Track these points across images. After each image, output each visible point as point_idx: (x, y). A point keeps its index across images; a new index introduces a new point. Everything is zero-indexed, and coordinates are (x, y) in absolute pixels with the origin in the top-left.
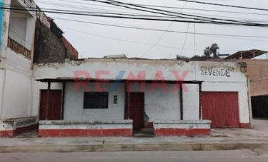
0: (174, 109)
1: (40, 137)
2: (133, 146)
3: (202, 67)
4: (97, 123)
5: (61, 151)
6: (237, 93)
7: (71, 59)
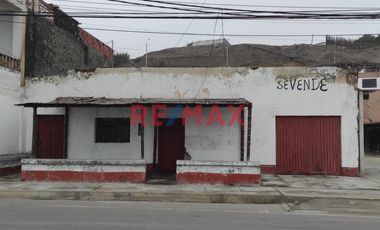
0: (229, 143)
1: (23, 180)
2: (130, 194)
3: (279, 77)
4: (95, 163)
5: (38, 198)
6: (339, 117)
7: (77, 71)
